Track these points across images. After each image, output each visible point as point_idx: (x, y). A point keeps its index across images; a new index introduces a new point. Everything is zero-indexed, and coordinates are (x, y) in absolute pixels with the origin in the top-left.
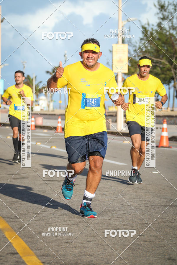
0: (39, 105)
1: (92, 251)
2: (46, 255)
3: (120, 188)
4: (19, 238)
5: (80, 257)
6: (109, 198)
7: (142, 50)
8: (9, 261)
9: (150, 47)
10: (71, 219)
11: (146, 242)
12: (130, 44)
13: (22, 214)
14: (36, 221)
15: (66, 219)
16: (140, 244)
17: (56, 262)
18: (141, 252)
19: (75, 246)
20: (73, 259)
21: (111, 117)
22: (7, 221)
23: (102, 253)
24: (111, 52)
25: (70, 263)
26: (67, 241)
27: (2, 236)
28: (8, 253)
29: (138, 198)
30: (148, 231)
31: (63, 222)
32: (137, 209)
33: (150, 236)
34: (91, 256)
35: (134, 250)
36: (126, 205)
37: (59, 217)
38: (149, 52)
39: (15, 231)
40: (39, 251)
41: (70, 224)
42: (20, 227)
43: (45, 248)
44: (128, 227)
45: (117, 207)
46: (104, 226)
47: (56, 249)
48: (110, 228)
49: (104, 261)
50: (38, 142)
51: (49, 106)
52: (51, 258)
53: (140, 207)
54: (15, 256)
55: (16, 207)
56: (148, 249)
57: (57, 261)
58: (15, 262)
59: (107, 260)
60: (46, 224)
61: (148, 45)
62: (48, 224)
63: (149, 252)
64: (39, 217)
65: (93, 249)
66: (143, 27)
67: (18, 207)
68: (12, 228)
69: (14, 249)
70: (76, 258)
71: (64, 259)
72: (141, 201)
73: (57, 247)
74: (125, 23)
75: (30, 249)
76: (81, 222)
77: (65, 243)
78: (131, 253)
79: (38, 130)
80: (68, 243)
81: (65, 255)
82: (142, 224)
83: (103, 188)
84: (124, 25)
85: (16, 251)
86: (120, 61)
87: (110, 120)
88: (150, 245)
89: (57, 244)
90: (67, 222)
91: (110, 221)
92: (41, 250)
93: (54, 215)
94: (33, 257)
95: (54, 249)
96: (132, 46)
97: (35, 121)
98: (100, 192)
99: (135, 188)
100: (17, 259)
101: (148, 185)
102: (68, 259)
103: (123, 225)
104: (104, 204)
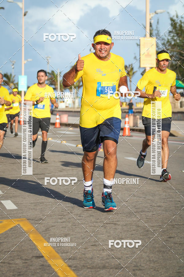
0: (64, 102)
1: (120, 254)
2: (73, 258)
3: (148, 188)
4: (44, 240)
5: (108, 261)
6: (138, 198)
7: (171, 43)
8: (34, 265)
9: (179, 40)
10: (98, 221)
11: (176, 244)
12: (158, 37)
13: (47, 216)
14: (61, 222)
15: (93, 220)
16: (170, 246)
17: (83, 266)
18: (171, 255)
19: (102, 249)
20: (100, 262)
21: (138, 114)
22: (32, 223)
23: (130, 256)
24: (139, 45)
25: (98, 266)
26: (94, 244)
27: (27, 239)
28: (33, 257)
29: (168, 198)
30: (178, 232)
31: (90, 224)
32: (167, 210)
33: (181, 238)
34: (120, 259)
35: (164, 253)
36: (155, 205)
37: (85, 218)
38: (178, 46)
39: (40, 233)
40: (66, 254)
41: (97, 225)
42: (46, 229)
43: (72, 251)
44: (158, 228)
45: (146, 207)
46: (133, 228)
47: (83, 252)
48: (139, 229)
49: (133, 264)
50: (64, 140)
51: (74, 103)
52: (78, 261)
53: (170, 207)
54: (40, 259)
55: (41, 209)
56: (179, 251)
57: (85, 264)
58: (41, 266)
59: (136, 263)
60: (73, 226)
61: (177, 38)
62: (74, 226)
63: (179, 254)
64: (64, 218)
65: (121, 252)
66: (172, 20)
67: (43, 209)
68: (37, 230)
69: (39, 252)
70: (103, 262)
71: (91, 262)
72: (171, 201)
73: (84, 250)
74: (153, 15)
75: (56, 252)
76: (108, 224)
77: (92, 245)
78: (161, 255)
79: (63, 128)
80: (95, 245)
81: (92, 258)
82: (172, 225)
83: (131, 188)
84: (152, 17)
85: (42, 254)
86: (148, 55)
87: (138, 117)
88: (181, 247)
89: (84, 247)
90: (94, 224)
91: (139, 222)
92: (68, 253)
93: (80, 216)
94: (59, 260)
95: (81, 251)
96: (161, 39)
97: (60, 119)
98: (128, 193)
99: (164, 188)
100: (42, 263)
101: (178, 185)
102: (95, 262)
103: (153, 226)
104: (132, 204)
